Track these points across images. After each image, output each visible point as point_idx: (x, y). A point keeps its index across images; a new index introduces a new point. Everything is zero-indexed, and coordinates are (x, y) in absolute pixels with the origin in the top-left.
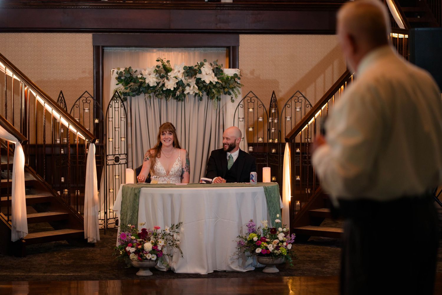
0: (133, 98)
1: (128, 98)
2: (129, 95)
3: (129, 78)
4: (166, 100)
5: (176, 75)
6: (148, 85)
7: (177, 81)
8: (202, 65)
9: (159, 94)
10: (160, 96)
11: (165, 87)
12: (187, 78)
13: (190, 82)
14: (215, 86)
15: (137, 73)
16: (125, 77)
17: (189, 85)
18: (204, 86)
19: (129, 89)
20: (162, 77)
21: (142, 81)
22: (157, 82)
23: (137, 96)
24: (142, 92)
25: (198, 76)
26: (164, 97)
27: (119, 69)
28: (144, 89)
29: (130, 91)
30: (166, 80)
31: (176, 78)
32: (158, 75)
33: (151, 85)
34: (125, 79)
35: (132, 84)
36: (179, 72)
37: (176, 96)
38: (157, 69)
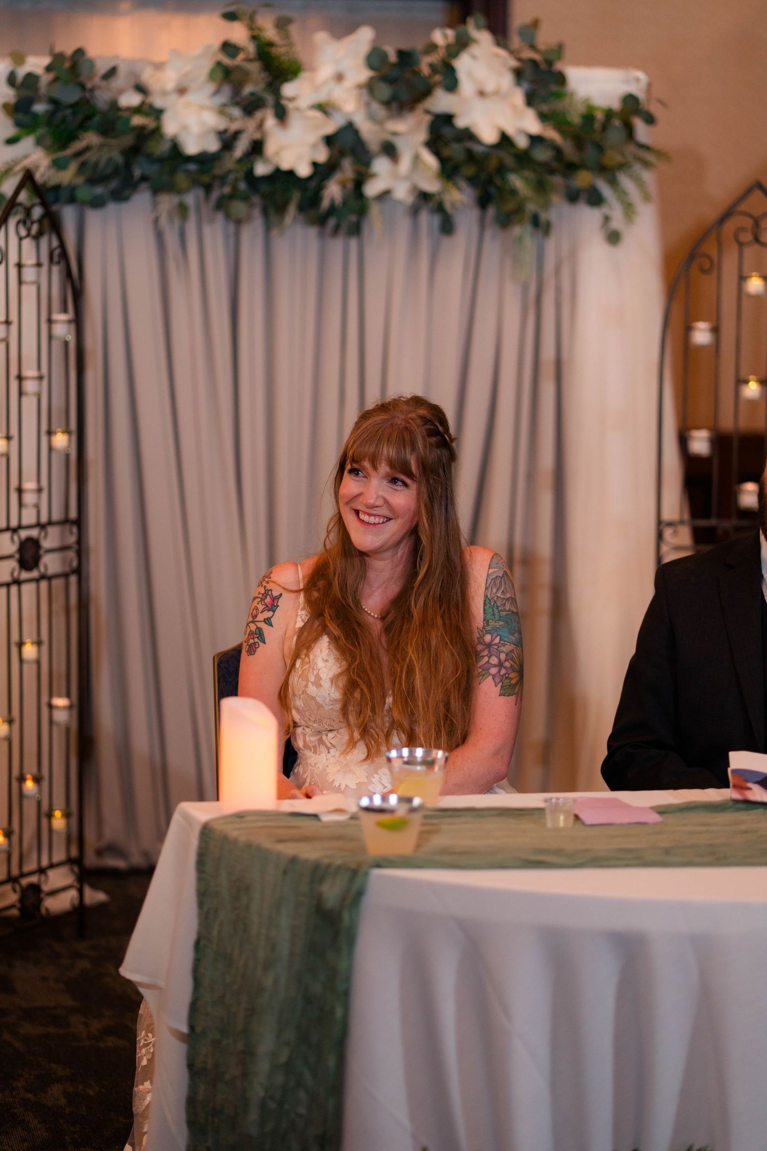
0: (93, 217)
1: (68, 215)
2: (72, 200)
3: (75, 106)
4: (268, 228)
5: (321, 97)
6: (175, 149)
7: (330, 128)
8: (462, 44)
9: (232, 196)
10: (239, 207)
11: (266, 161)
12: (379, 110)
13: (395, 134)
14: (523, 159)
15: (119, 81)
16: (53, 101)
17: (390, 150)
18: (471, 156)
19: (73, 167)
20: (251, 107)
21: (142, 128)
22: (221, 134)
23: (112, 208)
24: (144, 186)
25: (441, 101)
26: (257, 212)
27: (19, 59)
28: (151, 169)
29: (80, 180)
30: (271, 122)
31: (324, 108)
32: (227, 90)
33: (191, 148)
34: (51, 115)
35: (91, 138)
36: (339, 77)
37: (325, 203)
38: (226, 61)
